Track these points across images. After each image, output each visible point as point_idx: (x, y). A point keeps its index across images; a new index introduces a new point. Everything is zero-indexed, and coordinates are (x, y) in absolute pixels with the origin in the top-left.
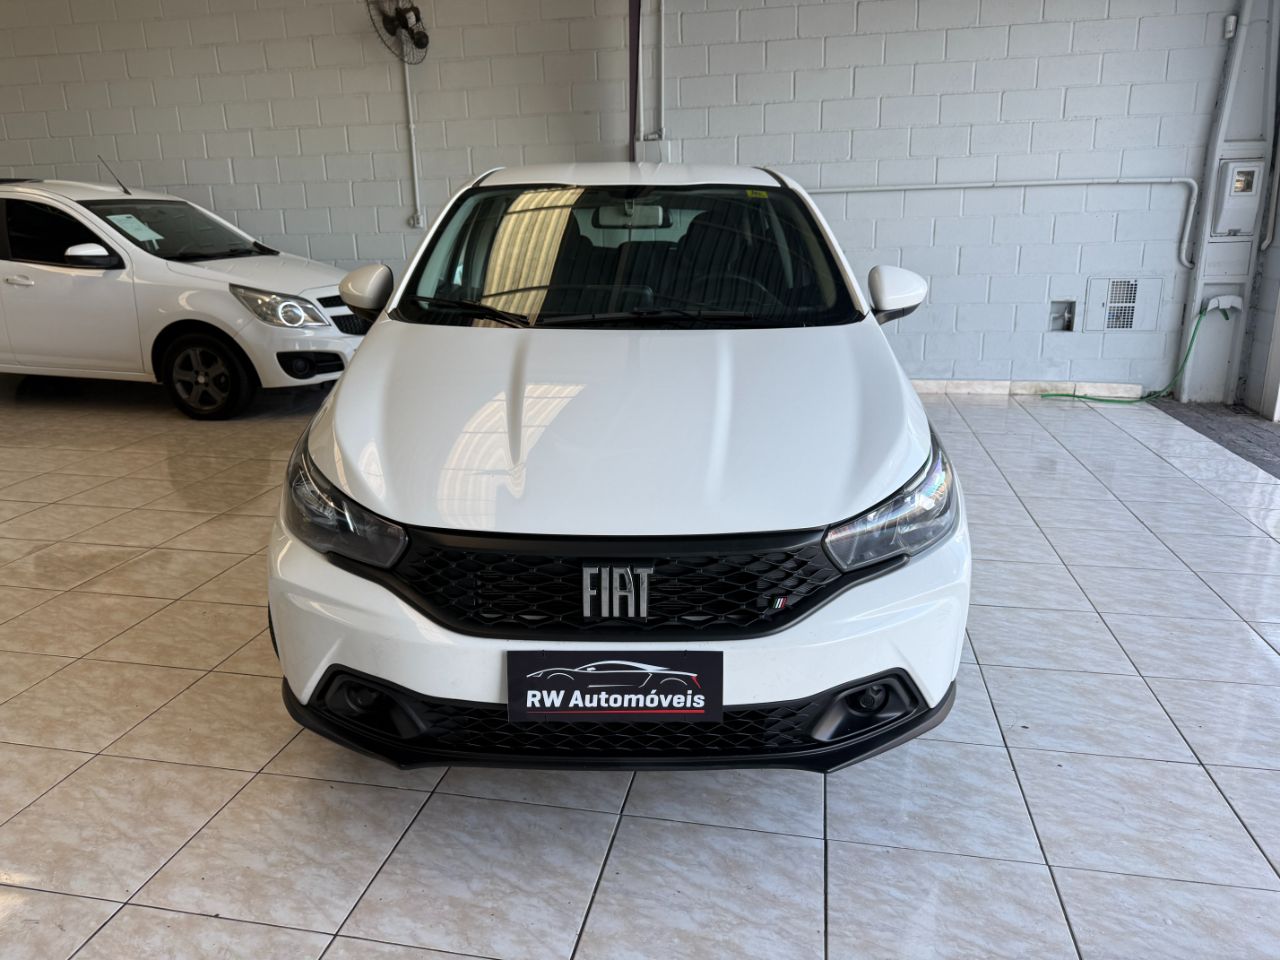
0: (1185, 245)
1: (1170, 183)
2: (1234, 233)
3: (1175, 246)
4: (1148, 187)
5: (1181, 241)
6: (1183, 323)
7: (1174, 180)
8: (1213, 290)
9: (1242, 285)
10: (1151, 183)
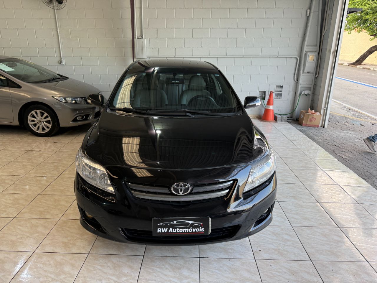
0: (296, 76)
1: (292, 57)
2: (309, 73)
3: (293, 76)
4: (286, 58)
5: (295, 74)
6: (295, 98)
7: (293, 57)
8: (303, 89)
9: (310, 87)
10: (287, 57)
